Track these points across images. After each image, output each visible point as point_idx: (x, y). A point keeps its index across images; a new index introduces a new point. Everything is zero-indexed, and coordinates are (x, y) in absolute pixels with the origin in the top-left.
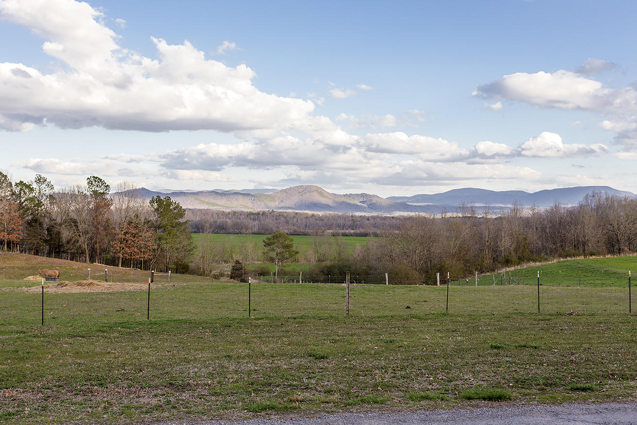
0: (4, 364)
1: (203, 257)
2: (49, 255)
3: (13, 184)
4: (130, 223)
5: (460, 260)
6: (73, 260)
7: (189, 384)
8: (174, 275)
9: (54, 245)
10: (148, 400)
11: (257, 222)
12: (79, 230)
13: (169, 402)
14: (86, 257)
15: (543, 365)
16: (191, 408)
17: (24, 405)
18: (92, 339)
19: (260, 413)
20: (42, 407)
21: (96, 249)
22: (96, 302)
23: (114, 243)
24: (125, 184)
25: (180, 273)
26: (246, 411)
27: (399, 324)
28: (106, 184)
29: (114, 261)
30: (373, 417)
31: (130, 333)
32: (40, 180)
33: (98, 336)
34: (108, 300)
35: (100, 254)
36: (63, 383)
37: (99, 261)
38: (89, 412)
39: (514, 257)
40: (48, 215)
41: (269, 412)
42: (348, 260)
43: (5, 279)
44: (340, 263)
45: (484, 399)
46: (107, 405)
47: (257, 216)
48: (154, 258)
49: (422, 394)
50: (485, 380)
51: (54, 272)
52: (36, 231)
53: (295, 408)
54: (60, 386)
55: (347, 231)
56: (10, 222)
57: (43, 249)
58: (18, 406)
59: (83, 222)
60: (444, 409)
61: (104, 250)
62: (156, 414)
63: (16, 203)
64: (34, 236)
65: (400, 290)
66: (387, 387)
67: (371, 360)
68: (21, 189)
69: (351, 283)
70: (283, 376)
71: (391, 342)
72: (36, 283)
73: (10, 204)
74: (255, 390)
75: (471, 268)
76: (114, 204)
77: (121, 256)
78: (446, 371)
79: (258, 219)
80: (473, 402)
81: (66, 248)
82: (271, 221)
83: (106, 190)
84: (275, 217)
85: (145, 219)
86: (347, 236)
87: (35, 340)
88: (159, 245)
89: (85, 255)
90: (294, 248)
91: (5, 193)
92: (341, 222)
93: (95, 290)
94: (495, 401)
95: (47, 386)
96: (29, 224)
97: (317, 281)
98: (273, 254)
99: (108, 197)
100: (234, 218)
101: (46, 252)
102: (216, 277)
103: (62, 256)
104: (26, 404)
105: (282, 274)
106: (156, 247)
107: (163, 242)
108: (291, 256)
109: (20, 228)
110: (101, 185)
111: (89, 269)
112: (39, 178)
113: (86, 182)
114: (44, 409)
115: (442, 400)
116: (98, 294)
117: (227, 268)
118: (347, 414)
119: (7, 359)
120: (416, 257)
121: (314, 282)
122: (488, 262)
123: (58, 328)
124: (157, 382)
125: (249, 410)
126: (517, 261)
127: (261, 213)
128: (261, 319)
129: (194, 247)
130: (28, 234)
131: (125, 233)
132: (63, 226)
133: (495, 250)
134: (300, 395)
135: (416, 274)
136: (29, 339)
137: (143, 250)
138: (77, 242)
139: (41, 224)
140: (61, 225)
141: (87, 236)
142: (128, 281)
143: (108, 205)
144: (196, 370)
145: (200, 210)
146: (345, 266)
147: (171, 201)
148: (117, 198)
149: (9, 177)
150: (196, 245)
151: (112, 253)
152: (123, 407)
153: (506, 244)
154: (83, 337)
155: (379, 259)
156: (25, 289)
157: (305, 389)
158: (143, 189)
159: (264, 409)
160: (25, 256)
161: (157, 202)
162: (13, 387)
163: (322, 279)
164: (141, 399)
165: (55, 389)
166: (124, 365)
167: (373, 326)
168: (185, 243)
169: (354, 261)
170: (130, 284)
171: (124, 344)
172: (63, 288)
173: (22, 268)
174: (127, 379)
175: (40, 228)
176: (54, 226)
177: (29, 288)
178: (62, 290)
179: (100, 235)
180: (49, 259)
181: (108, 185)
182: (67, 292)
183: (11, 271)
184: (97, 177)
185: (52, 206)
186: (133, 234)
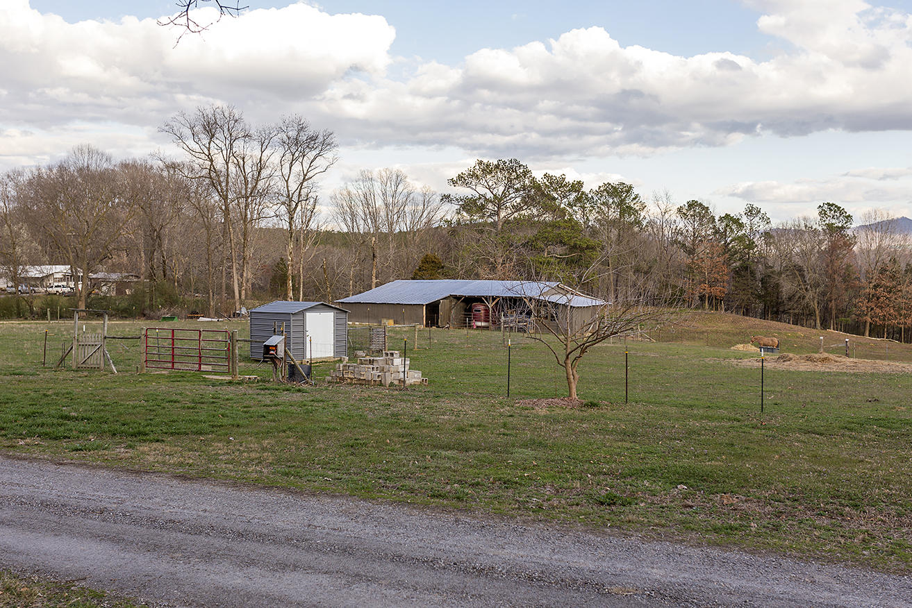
0: (717, 460)
2: (764, 316)
3: (717, 218)
4: (883, 271)
6: (797, 324)
9: (770, 303)
12: (806, 281)
14: (815, 321)
17: (749, 519)
18: (835, 438)
20: (774, 526)
21: (831, 308)
22: (835, 386)
23: (857, 301)
24: (875, 212)
28: (846, 213)
29: (858, 327)
31: (892, 436)
32: (752, 212)
33: (843, 435)
34: (854, 384)
35: (837, 317)
36: (798, 496)
37: (835, 326)
38: (841, 543)
40: (762, 260)
43: (707, 348)
46: (867, 537)
51: (772, 340)
52: (746, 282)
54: (796, 500)
56: (712, 270)
57: (755, 308)
58: (741, 519)
59: (811, 270)
61: (842, 312)
63: (720, 245)
64: (744, 290)
68: (727, 226)
72: (747, 355)
73: (712, 246)
76: (859, 244)
77: (869, 320)
81: (787, 307)
83: (846, 223)
85: (908, 265)
87: (755, 432)
89: (813, 318)
91: (706, 231)
93: (834, 368)
95: (777, 497)
96: (737, 272)
99: (849, 232)
101: (760, 311)
103: (781, 318)
104: (751, 518)
109: (726, 278)
110: (838, 215)
111: (822, 338)
112: (751, 208)
113: (817, 212)
114: (776, 528)
116: (837, 374)
119: (720, 454)
123: (783, 418)
130: (736, 287)
131: (876, 287)
132: (783, 276)
136: (747, 429)
137: (903, 312)
138: (803, 299)
139: (753, 273)
140: (780, 274)
141: (817, 290)
142: (880, 358)
143: (848, 245)
148: (863, 234)
149: (711, 209)
151: (854, 315)
152: (892, 544)
154: (821, 434)
156: (734, 362)
158: (904, 219)
160: (731, 316)
162: (732, 492)
165: (788, 503)
166: (888, 481)
170: (886, 363)
171: (883, 452)
172: (785, 363)
173: (728, 333)
174: (895, 504)
175: (752, 278)
176: (770, 276)
177: (739, 361)
178: (784, 366)
179: (837, 288)
180: (764, 322)
181: (849, 216)
182: (792, 369)
183: (713, 336)
184: (833, 204)
185: (768, 248)
186: (888, 287)
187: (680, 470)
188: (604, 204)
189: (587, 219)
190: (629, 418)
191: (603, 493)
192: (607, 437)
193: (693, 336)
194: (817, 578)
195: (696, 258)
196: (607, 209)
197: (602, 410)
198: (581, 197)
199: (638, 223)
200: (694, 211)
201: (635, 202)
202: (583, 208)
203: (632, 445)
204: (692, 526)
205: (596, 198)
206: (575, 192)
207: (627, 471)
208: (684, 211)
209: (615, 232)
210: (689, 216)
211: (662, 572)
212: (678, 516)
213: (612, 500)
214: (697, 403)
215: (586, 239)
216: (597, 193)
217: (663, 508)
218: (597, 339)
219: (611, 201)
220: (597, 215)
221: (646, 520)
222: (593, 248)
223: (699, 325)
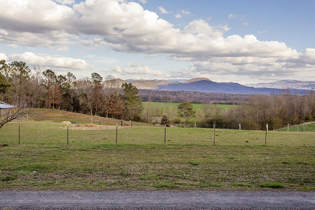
0: (48, 162)
1: (147, 113)
2: (74, 111)
3: (57, 76)
4: (112, 96)
5: (281, 118)
6: (85, 114)
7: (130, 174)
8: (133, 122)
9: (76, 106)
10: (110, 180)
11: (175, 96)
12: (87, 99)
13: (119, 182)
14: (91, 113)
15: (307, 173)
16: (129, 185)
17: (56, 180)
18: (89, 152)
19: (160, 188)
20: (63, 181)
21: (96, 108)
22: (94, 134)
23: (104, 106)
24: (109, 76)
25: (136, 121)
26: (154, 187)
27: (239, 150)
29: (104, 114)
30: (213, 193)
31: (107, 150)
32: (69, 75)
33: (92, 151)
34: (100, 134)
35: (98, 111)
36: (73, 171)
37: (97, 114)
38: (83, 184)
39: (311, 117)
40: (73, 91)
41: (164, 188)
42: (221, 117)
43: (53, 122)
44: (217, 118)
45: (270, 187)
46: (92, 182)
47: (175, 93)
48: (123, 114)
49: (240, 183)
50: (274, 179)
52: (67, 99)
53: (177, 187)
54: (72, 173)
55: (222, 102)
56: (55, 95)
57: (71, 108)
58: (53, 180)
59: (89, 95)
60: (249, 191)
61: (99, 109)
62: (113, 186)
63: (58, 86)
64: (67, 102)
65: (245, 133)
66: (224, 180)
67: (219, 166)
68: (61, 79)
69: (216, 128)
70: (175, 172)
71: (232, 159)
73: (55, 86)
74: (160, 178)
75: (286, 122)
76: (104, 87)
77: (108, 112)
78: (255, 173)
79: (175, 95)
80: (264, 189)
81: (81, 108)
82: (182, 96)
83: (100, 80)
84: (184, 94)
85: (119, 94)
86: (221, 104)
87: (63, 151)
88: (126, 107)
90: (193, 110)
91: (53, 81)
92: (218, 97)
93: (94, 129)
94: (275, 188)
95: (66, 172)
96: (64, 96)
97: (205, 127)
98: (183, 113)
99: (101, 83)
100: (164, 94)
101: (72, 109)
102: (154, 124)
103: (79, 112)
105: (187, 123)
106: (124, 108)
107: (128, 106)
108: (192, 114)
109: (60, 98)
110: (98, 77)
111: (92, 118)
112: (69, 73)
113: (91, 75)
114: (64, 182)
115: (249, 187)
116: (95, 131)
117: (159, 119)
118: (201, 191)
119: (50, 159)
120: (257, 116)
121: (203, 127)
122: (296, 119)
123: (74, 146)
124: (116, 172)
125: (155, 187)
126: (313, 119)
127: (177, 92)
128: (170, 145)
129: (143, 109)
130: (64, 101)
131: (110, 101)
132: (80, 97)
133: (300, 113)
134: (181, 181)
135: (257, 125)
136: (61, 151)
137: (118, 109)
138: (87, 105)
139: (70, 96)
140: (79, 97)
141: (91, 102)
142: (110, 125)
143: (101, 87)
144: (135, 168)
145: (146, 90)
146: (219, 120)
147: (132, 85)
148: (106, 84)
149: (55, 73)
150: (144, 108)
151: (103, 111)
152: (99, 183)
153: (306, 110)
154: (85, 151)
155: (237, 116)
156: (61, 127)
157: (184, 179)
158: (119, 79)
159: (162, 187)
160: (62, 111)
161: (125, 86)
162: (52, 172)
163: (207, 126)
164: (107, 180)
165: (70, 173)
166: (102, 164)
167: (225, 150)
168: (139, 106)
169: (224, 117)
171: (103, 155)
172: (79, 127)
173: (61, 117)
174: (102, 171)
175: (70, 98)
176: (76, 97)
177: (63, 127)
178: (78, 128)
179: (98, 102)
180: (74, 113)
181: (101, 77)
182: (80, 129)
183: (56, 118)
184: (96, 73)
185: (75, 88)
186: (113, 101)
187: (34, 166)
188: (14, 69)
189: (8, 74)
190: (20, 149)
191: (5, 177)
192: (10, 157)
193: (48, 118)
194: (74, 196)
195: (50, 90)
196: (15, 71)
197: (9, 147)
198: (5, 66)
199: (28, 77)
200: (49, 73)
201: (26, 69)
202: (6, 70)
203: (19, 159)
204: (36, 184)
205: (11, 67)
206: (2, 64)
207: (15, 168)
208: (45, 73)
209: (19, 80)
210: (47, 75)
211: (23, 201)
212: (32, 182)
213: (8, 179)
214: (46, 142)
215: (7, 83)
216: (11, 65)
217: (27, 179)
218: (7, 121)
219: (17, 68)
220: (12, 73)
221: (20, 184)
222: (10, 86)
223: (51, 115)
